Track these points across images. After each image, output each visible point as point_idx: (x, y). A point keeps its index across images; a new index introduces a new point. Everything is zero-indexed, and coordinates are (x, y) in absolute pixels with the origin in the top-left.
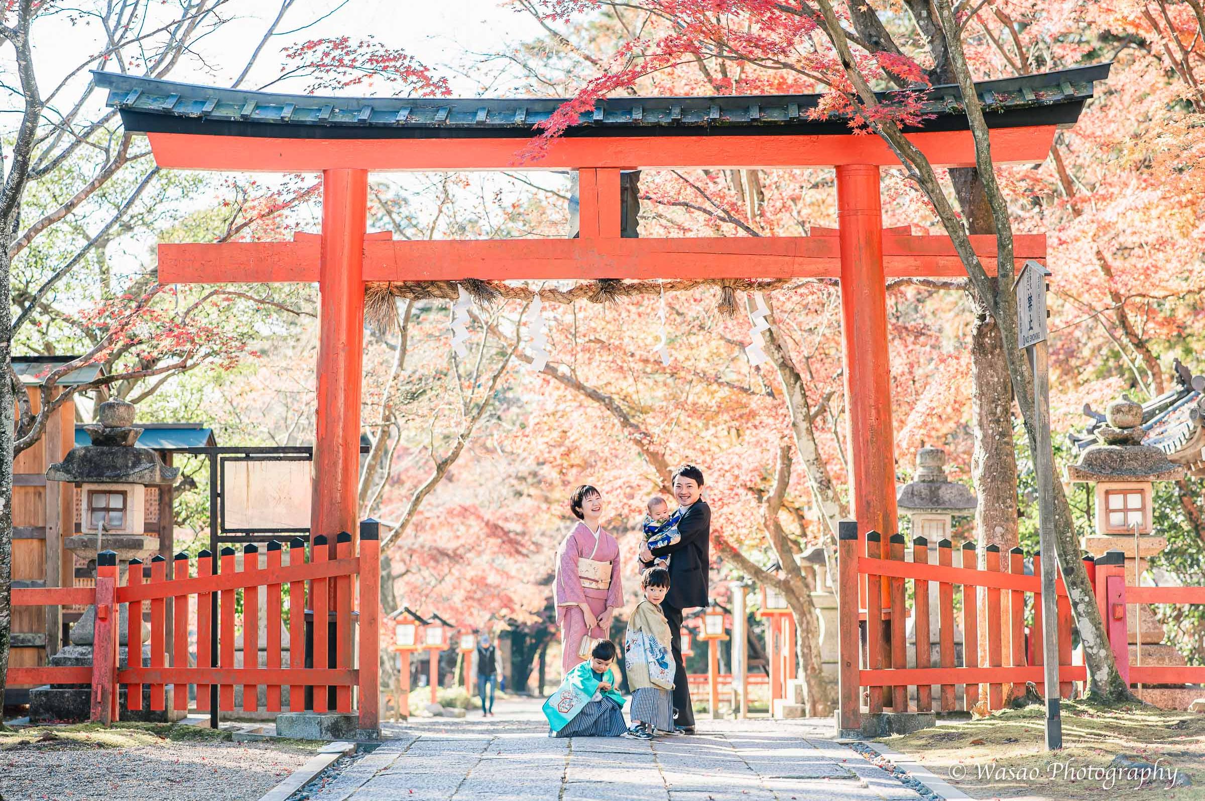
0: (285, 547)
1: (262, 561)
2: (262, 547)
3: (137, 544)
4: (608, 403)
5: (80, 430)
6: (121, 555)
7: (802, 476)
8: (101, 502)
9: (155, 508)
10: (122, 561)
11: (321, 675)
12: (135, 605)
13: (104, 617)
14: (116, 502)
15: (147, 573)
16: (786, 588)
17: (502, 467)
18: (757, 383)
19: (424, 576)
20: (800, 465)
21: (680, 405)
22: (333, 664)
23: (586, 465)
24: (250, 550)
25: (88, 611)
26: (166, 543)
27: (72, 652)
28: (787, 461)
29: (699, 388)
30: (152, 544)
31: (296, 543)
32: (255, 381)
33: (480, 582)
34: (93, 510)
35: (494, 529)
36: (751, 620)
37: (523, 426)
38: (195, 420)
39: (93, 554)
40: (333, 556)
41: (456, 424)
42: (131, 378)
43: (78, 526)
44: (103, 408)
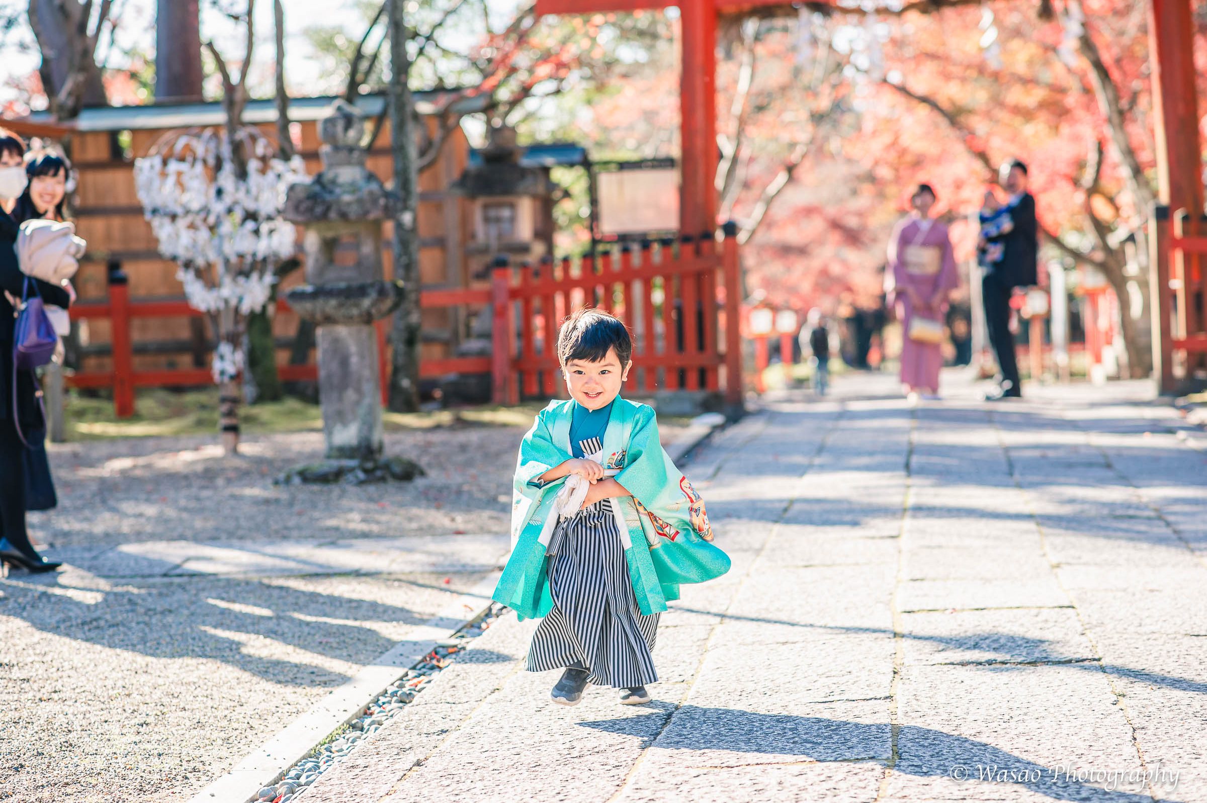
0: (656, 248)
1: (636, 259)
2: (636, 248)
3: (524, 249)
4: (935, 106)
5: (473, 152)
6: (513, 258)
7: (1115, 166)
8: (493, 213)
9: (539, 216)
10: (515, 265)
11: (692, 358)
12: (528, 301)
13: (500, 313)
14: (506, 213)
15: (537, 274)
16: (1102, 267)
17: (842, 170)
18: (1074, 85)
19: (775, 268)
20: (1114, 153)
21: (1002, 105)
22: (701, 346)
23: (917, 164)
24: (626, 251)
25: (485, 308)
26: (550, 247)
27: (474, 345)
28: (1101, 151)
29: (1017, 89)
30: (539, 249)
31: (665, 243)
32: (621, 100)
33: (824, 273)
34: (487, 220)
35: (836, 225)
36: (1071, 297)
37: (860, 130)
39: (488, 259)
40: (698, 252)
41: (803, 134)
42: (514, 103)
43: (474, 237)
44: (492, 132)
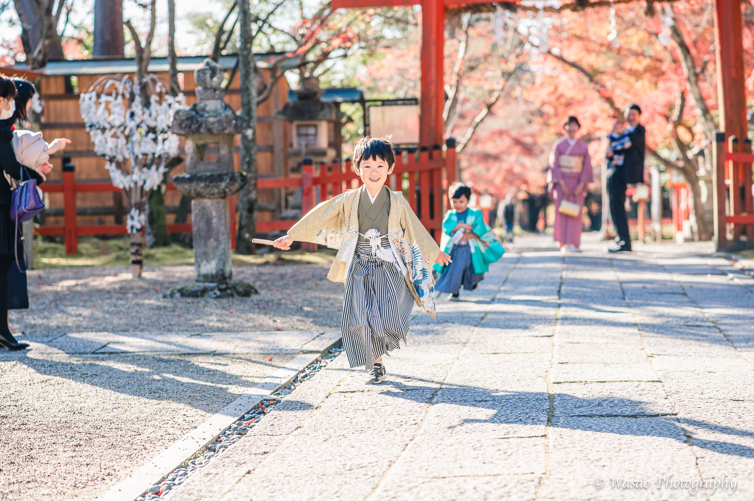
0: (405, 153)
3: (323, 153)
4: (580, 69)
5: (291, 92)
6: (314, 159)
7: (692, 108)
8: (303, 131)
9: (332, 133)
10: (317, 163)
12: (324, 187)
13: (307, 193)
14: (311, 131)
15: (330, 169)
16: (683, 171)
17: (522, 108)
18: (667, 57)
19: (480, 168)
20: (691, 100)
21: (622, 69)
22: (432, 216)
23: (569, 104)
25: (297, 190)
26: (339, 153)
27: (290, 213)
28: (683, 99)
29: (632, 59)
30: (332, 153)
31: (411, 151)
32: (385, 62)
33: (510, 171)
34: (299, 135)
35: (517, 142)
36: (663, 189)
37: (534, 83)
38: (352, 85)
39: (300, 159)
40: (431, 157)
41: (498, 84)
42: (317, 63)
43: (291, 145)
44: (303, 80)
